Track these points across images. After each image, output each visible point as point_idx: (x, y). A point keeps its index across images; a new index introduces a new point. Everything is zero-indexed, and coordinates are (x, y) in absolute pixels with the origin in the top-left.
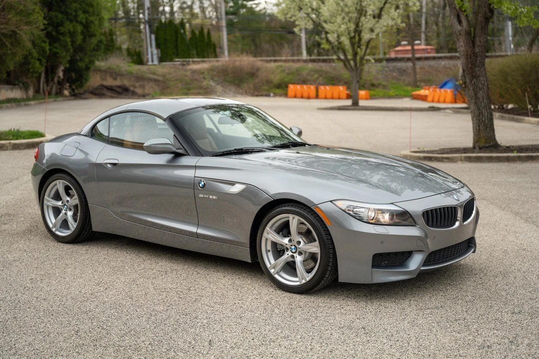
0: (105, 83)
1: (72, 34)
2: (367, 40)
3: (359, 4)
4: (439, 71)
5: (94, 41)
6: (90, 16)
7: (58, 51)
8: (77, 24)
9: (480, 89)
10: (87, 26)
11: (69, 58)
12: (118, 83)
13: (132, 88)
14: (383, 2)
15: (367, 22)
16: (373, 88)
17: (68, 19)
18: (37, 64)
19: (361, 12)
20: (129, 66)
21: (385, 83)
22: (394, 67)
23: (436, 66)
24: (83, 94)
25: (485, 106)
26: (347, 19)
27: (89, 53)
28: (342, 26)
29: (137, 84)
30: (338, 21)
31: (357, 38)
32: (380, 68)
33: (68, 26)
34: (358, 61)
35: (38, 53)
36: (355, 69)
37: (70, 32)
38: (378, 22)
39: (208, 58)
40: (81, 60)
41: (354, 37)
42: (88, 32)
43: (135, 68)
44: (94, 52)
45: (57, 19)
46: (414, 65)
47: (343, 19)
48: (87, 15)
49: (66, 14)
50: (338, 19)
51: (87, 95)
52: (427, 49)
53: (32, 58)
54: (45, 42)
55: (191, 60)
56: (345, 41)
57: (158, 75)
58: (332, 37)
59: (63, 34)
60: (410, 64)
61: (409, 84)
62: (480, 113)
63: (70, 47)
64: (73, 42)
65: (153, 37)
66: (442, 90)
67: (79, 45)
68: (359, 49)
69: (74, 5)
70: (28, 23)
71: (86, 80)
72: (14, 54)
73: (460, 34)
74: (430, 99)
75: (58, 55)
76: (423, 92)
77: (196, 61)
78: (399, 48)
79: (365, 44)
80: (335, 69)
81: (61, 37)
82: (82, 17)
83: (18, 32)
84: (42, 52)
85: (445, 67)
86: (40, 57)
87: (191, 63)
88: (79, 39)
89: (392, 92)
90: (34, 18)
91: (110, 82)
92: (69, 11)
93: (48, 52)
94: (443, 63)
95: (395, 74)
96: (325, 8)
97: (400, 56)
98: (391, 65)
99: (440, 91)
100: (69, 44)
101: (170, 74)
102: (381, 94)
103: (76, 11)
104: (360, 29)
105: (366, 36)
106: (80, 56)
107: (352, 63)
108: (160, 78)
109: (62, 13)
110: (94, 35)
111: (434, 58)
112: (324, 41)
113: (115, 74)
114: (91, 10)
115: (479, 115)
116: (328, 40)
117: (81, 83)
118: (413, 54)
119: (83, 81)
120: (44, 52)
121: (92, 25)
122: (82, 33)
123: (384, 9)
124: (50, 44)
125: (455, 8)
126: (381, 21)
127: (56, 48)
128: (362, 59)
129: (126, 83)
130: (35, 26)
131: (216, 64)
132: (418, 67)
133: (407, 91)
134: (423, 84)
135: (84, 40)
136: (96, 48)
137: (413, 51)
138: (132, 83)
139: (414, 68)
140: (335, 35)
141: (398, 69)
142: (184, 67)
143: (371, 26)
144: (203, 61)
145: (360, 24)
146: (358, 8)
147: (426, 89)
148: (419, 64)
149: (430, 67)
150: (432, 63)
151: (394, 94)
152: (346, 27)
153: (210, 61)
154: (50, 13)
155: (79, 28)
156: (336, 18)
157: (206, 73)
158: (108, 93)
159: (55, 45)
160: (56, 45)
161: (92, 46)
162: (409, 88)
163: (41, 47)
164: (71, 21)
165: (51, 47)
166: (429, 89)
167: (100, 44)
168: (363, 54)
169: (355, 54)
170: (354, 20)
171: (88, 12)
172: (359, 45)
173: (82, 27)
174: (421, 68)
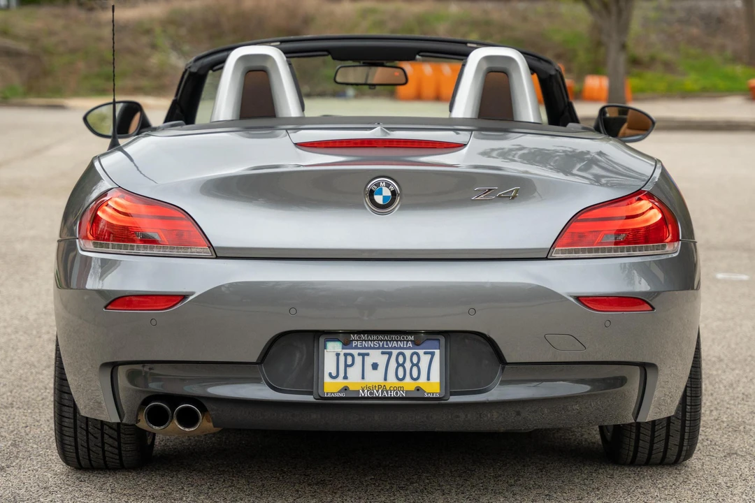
16: (635, 70)
21: (667, 56)
22: (689, 10)
46: (750, 4)
57: (15, 37)
61: (736, 59)
80: (525, 19)
89: (691, 81)
95: (695, 31)
98: (682, 3)
101: (51, 33)
102: (661, 86)
108: (24, 47)
133: (733, 78)
139: (748, 13)
142: (94, 15)
151: (696, 87)
157: (158, 30)
162: (739, 69)
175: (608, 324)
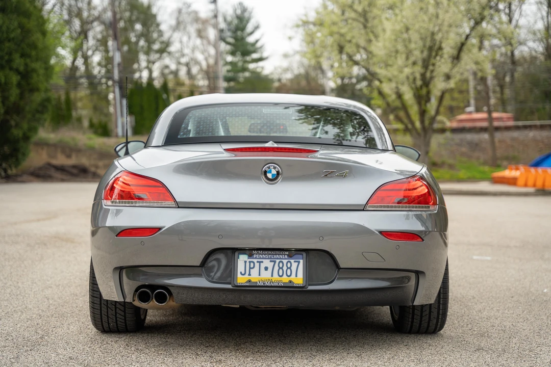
0: (55, 162)
2: (439, 93)
3: (429, 39)
4: (526, 145)
5: (37, 97)
6: (31, 62)
8: (12, 73)
10: (26, 75)
12: (72, 161)
13: (93, 169)
14: (464, 37)
15: (443, 65)
19: (433, 49)
20: (90, 139)
21: (451, 161)
22: (462, 140)
23: (521, 138)
24: (20, 176)
26: (412, 59)
27: (29, 116)
28: (405, 70)
29: (101, 163)
30: (399, 63)
31: (425, 90)
34: (427, 123)
36: (423, 134)
38: (456, 64)
40: (16, 125)
41: (421, 87)
42: (28, 84)
43: (98, 142)
44: (38, 116)
46: (492, 137)
47: (407, 58)
48: (28, 60)
50: (399, 59)
51: (25, 177)
52: (503, 118)
56: (408, 96)
58: (388, 88)
60: (486, 136)
61: (485, 163)
65: (125, 102)
66: (540, 170)
67: (14, 103)
68: (428, 105)
69: (7, 44)
71: (24, 154)
74: (521, 181)
76: (508, 173)
79: (438, 98)
82: (18, 62)
85: (535, 140)
88: (14, 93)
89: (462, 174)
91: (61, 160)
95: (464, 149)
96: (379, 45)
97: (468, 125)
98: (458, 137)
99: (537, 171)
103: (10, 54)
104: (428, 75)
105: (439, 86)
106: (15, 121)
107: (418, 124)
110: (38, 90)
113: (69, 149)
114: (33, 53)
116: (381, 93)
117: (17, 159)
118: (491, 123)
119: (20, 156)
121: (35, 75)
122: (19, 85)
123: (465, 48)
126: (463, 62)
128: (433, 119)
129: (84, 161)
132: (496, 140)
133: (484, 173)
134: (505, 163)
135: (21, 96)
136: (40, 108)
137: (490, 119)
138: (93, 162)
139: (492, 141)
140: (394, 85)
141: (468, 143)
143: (447, 70)
146: (428, 44)
147: (511, 169)
148: (498, 135)
149: (513, 139)
150: (515, 134)
151: (465, 177)
152: (410, 72)
155: (15, 79)
156: (396, 58)
158: (58, 175)
161: (34, 106)
162: (487, 168)
166: (517, 169)
168: (433, 112)
169: (423, 113)
170: (420, 63)
171: (29, 56)
172: (428, 100)
173: (19, 77)
174: (500, 141)
175: (398, 247)
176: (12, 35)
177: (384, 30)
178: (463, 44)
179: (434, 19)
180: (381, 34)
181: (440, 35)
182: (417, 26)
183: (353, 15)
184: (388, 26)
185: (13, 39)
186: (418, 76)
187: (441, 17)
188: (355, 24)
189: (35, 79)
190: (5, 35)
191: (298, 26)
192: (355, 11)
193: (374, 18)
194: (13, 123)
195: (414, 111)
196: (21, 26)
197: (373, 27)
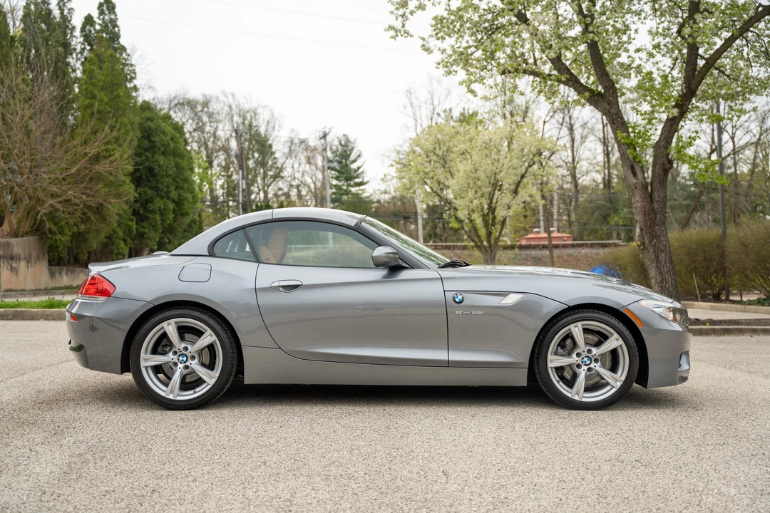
1: (163, 213)
2: (502, 219)
3: (493, 178)
4: (579, 260)
5: (187, 220)
6: (184, 192)
7: (146, 230)
8: (169, 202)
9: (662, 251)
10: (179, 203)
11: (157, 240)
14: (519, 177)
15: (503, 198)
17: (158, 195)
18: (122, 244)
19: (496, 185)
22: (527, 255)
23: (575, 254)
25: (669, 271)
26: (479, 194)
27: (179, 234)
28: (475, 201)
30: (470, 196)
31: (491, 216)
32: (512, 256)
33: (159, 203)
34: (492, 242)
35: (124, 232)
36: (489, 251)
37: (160, 210)
38: (515, 197)
39: (315, 244)
40: (170, 242)
41: (488, 214)
42: (181, 210)
44: (186, 234)
45: (146, 195)
46: (551, 253)
47: (476, 192)
48: (181, 191)
49: (157, 189)
52: (563, 237)
53: (117, 238)
54: (132, 220)
55: (293, 246)
56: (479, 221)
58: (462, 214)
59: (152, 211)
60: (546, 251)
62: (662, 279)
63: (160, 226)
64: (163, 221)
67: (169, 225)
68: (493, 228)
69: (168, 180)
70: (118, 196)
72: (98, 232)
73: (636, 188)
75: (145, 236)
77: (299, 248)
78: (531, 236)
79: (500, 223)
81: (150, 215)
82: (174, 194)
83: (106, 205)
84: (127, 232)
85: (586, 256)
86: (126, 238)
87: (293, 249)
88: (171, 216)
90: (124, 190)
92: (160, 187)
93: (135, 231)
94: (584, 251)
96: (454, 181)
97: (533, 243)
98: (524, 253)
100: (159, 223)
103: (168, 187)
104: (493, 205)
105: (500, 213)
106: (168, 238)
107: (485, 243)
109: (152, 188)
110: (187, 214)
111: (573, 246)
112: (453, 220)
114: (186, 186)
115: (662, 282)
116: (457, 218)
118: (550, 241)
120: (130, 231)
121: (186, 203)
122: (174, 211)
123: (521, 184)
124: (137, 224)
125: (628, 158)
126: (520, 196)
127: (144, 227)
128: (497, 239)
130: (125, 199)
131: (323, 251)
132: (555, 255)
135: (175, 219)
136: (188, 228)
137: (550, 238)
139: (552, 257)
140: (467, 212)
141: (533, 258)
143: (508, 202)
144: (307, 248)
145: (494, 201)
146: (492, 181)
148: (556, 252)
149: (569, 255)
150: (571, 251)
152: (479, 202)
153: (315, 248)
154: (139, 188)
155: (171, 206)
156: (468, 192)
159: (143, 224)
160: (145, 224)
161: (184, 227)
163: (127, 225)
164: (162, 197)
165: (138, 227)
167: (192, 225)
168: (497, 234)
169: (489, 234)
170: (487, 196)
171: (183, 188)
172: (494, 224)
173: (174, 205)
174: (558, 257)
176: (171, 172)
177: (458, 171)
178: (519, 182)
179: (496, 163)
180: (456, 173)
181: (501, 175)
182: (483, 168)
183: (435, 158)
184: (461, 167)
185: (170, 175)
186: (486, 207)
187: (501, 161)
188: (437, 165)
189: (186, 205)
190: (165, 173)
191: (392, 165)
192: (437, 155)
193: (451, 161)
194: (167, 240)
195: (483, 232)
196: (177, 166)
197: (450, 167)
